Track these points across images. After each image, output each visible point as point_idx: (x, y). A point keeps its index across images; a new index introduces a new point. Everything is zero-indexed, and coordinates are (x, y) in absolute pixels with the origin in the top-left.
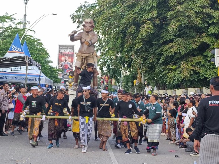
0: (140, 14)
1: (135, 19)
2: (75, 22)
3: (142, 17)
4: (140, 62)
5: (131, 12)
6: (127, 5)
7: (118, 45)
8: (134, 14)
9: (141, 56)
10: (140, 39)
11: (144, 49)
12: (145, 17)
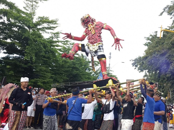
0: (169, 58)
1: (166, 61)
2: (133, 66)
3: (170, 59)
4: (170, 85)
5: (164, 57)
6: (161, 53)
7: (157, 77)
8: (166, 58)
9: (170, 82)
10: (170, 71)
11: (172, 78)
12: (172, 59)
